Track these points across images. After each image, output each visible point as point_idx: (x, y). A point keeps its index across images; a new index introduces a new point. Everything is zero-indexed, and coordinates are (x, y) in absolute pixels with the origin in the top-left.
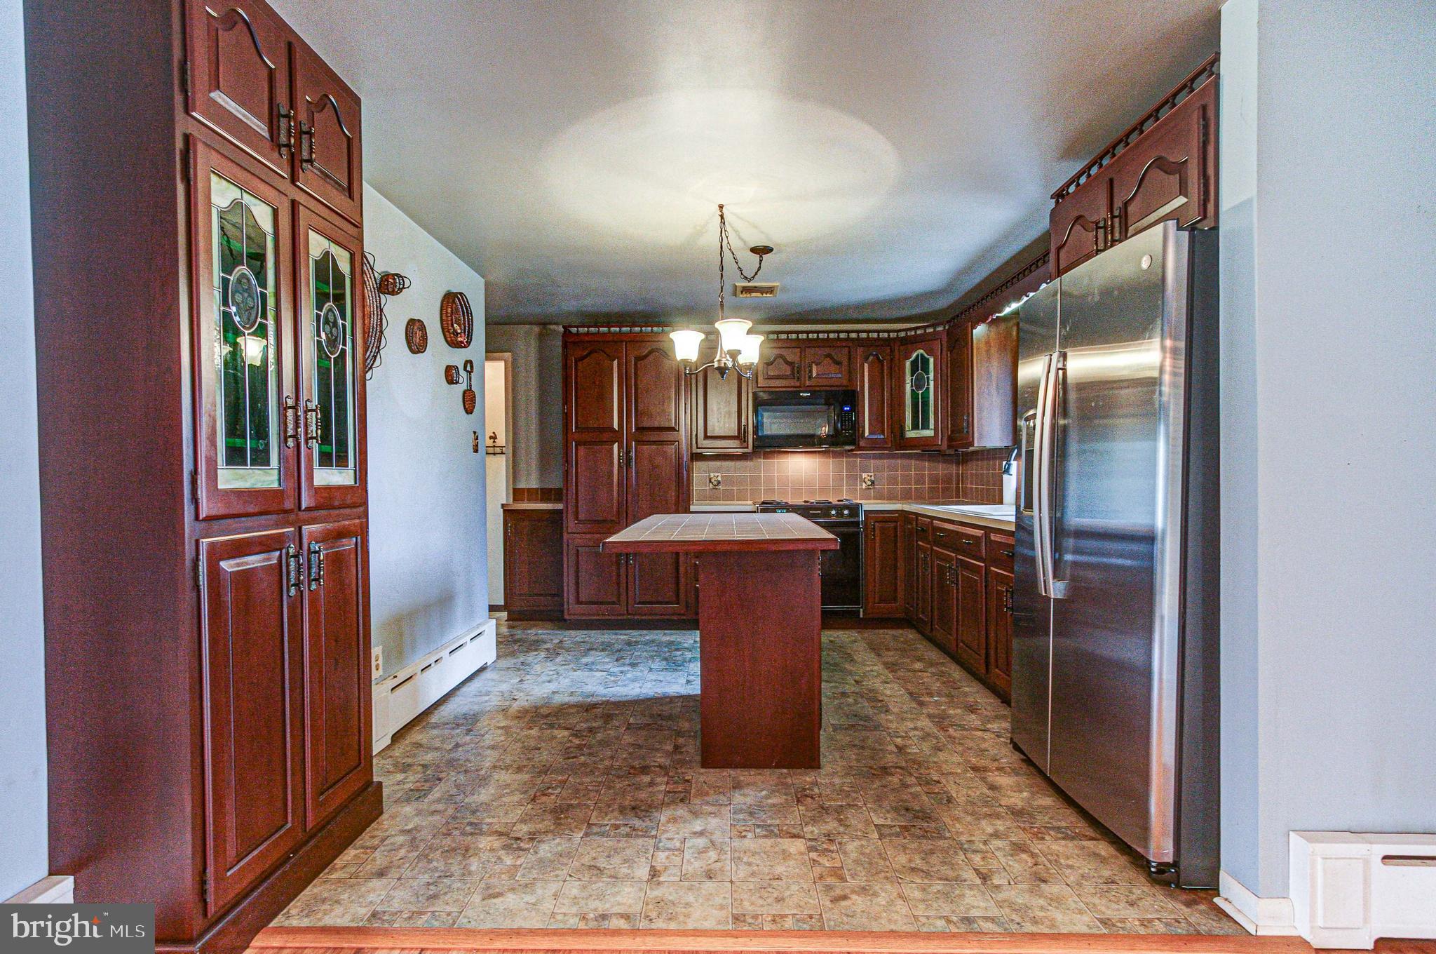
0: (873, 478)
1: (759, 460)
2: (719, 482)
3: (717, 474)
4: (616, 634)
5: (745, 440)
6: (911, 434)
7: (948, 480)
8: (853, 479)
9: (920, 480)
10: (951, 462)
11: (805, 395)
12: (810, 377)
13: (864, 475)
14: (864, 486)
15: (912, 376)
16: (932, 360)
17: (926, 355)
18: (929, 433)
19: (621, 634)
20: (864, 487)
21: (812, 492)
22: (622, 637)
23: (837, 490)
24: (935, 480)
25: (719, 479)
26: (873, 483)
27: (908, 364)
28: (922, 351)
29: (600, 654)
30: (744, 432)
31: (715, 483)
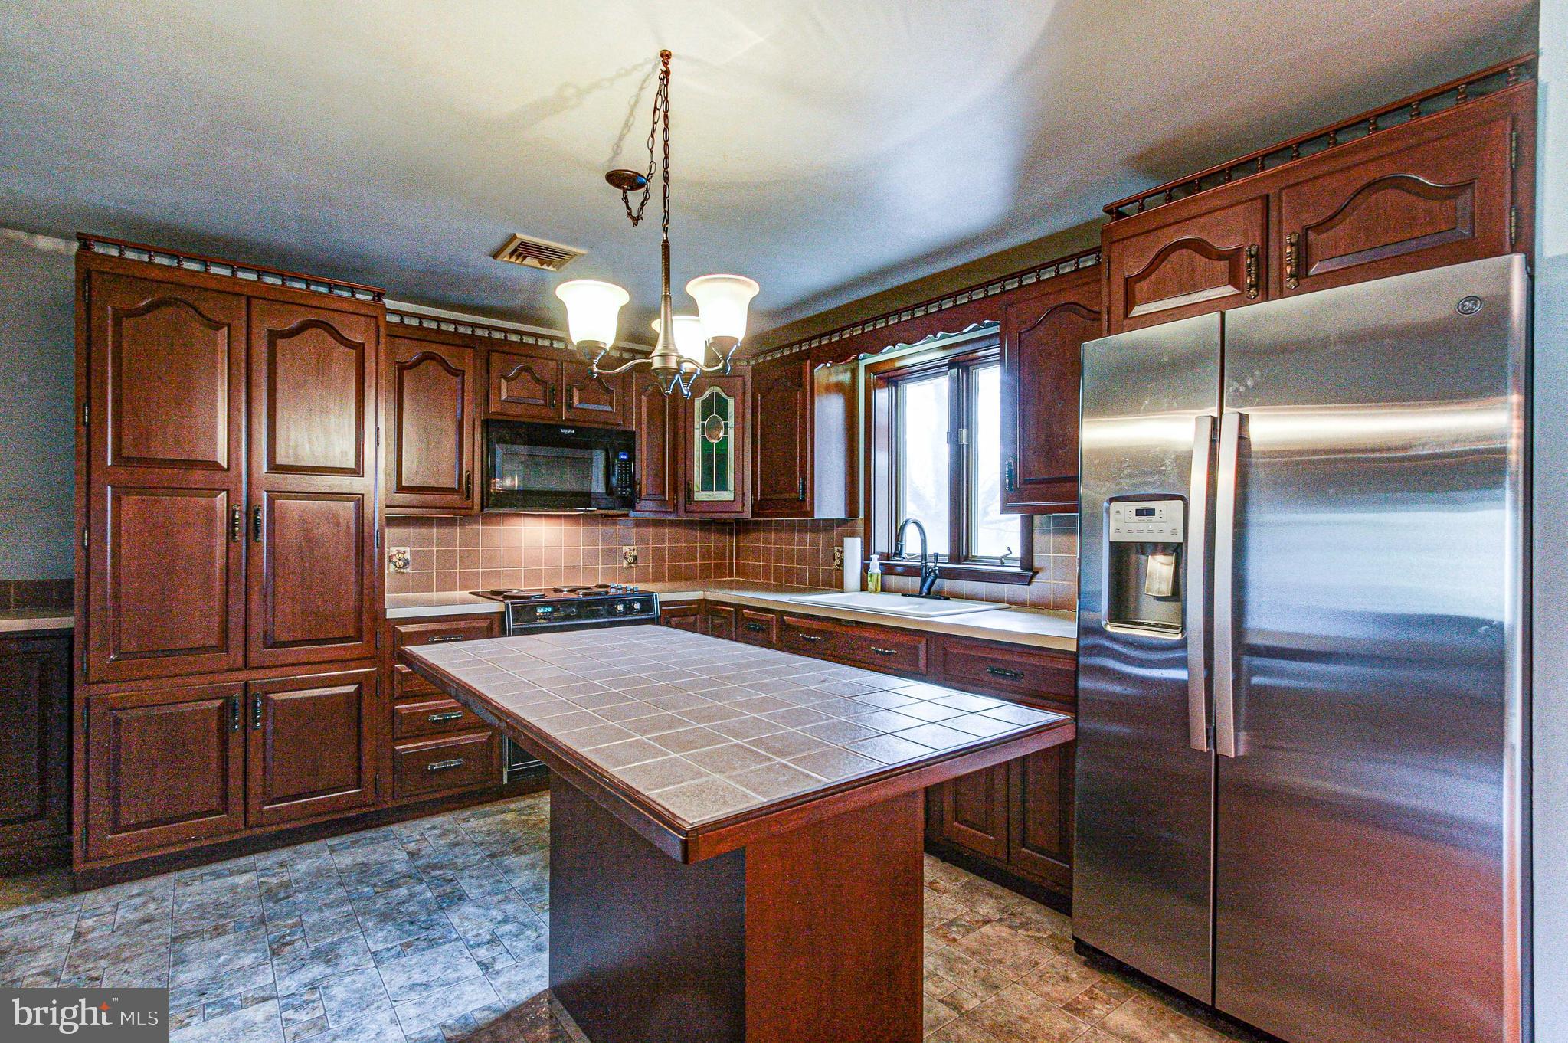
0: (635, 553)
1: (475, 526)
2: (406, 563)
3: (402, 549)
4: (218, 875)
5: (469, 495)
6: (701, 496)
7: (721, 554)
8: (611, 553)
9: (691, 553)
10: (723, 532)
11: (568, 432)
12: (570, 407)
13: (626, 549)
14: (625, 564)
15: (704, 419)
16: (731, 402)
17: (724, 395)
18: (727, 496)
19: (232, 873)
20: (624, 566)
21: (556, 574)
22: (241, 880)
23: (590, 572)
24: (706, 555)
25: (408, 556)
26: (635, 558)
27: (698, 403)
28: (717, 389)
29: (216, 944)
30: (468, 482)
31: (401, 563)
